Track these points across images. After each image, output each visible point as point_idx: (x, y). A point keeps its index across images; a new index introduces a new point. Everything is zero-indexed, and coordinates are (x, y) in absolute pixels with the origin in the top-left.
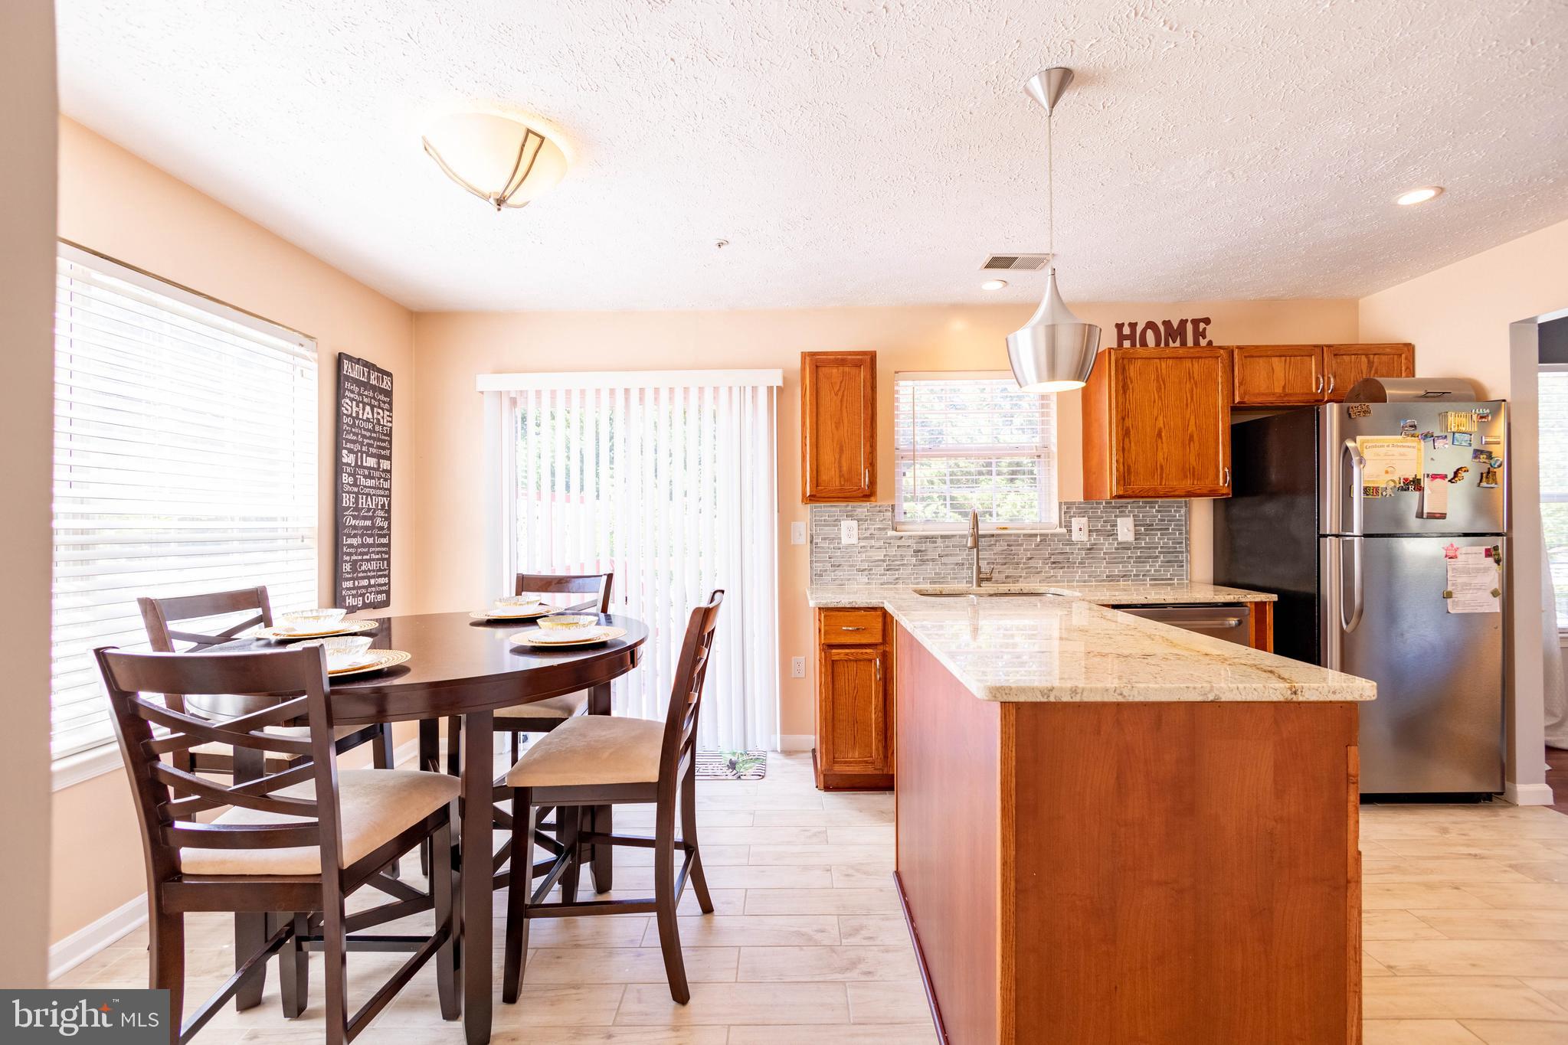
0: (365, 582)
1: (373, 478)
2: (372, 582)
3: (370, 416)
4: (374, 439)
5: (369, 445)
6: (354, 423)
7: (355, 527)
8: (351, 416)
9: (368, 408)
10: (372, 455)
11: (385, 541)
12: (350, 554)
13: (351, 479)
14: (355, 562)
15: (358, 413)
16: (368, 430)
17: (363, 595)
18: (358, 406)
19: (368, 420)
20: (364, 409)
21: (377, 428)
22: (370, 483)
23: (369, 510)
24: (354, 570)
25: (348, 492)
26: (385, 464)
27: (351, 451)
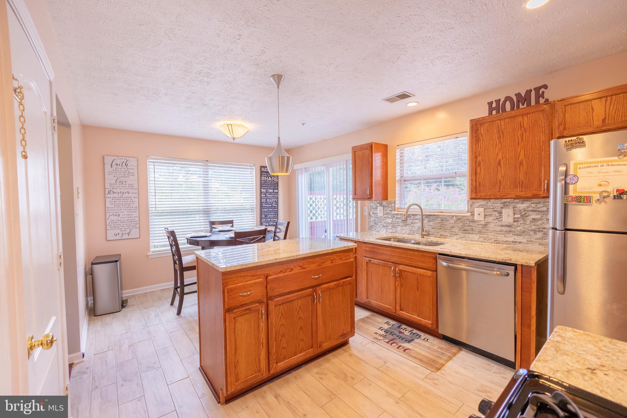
0: (270, 220)
1: (272, 194)
2: (272, 220)
3: (271, 179)
4: (272, 185)
5: (270, 187)
6: (265, 182)
7: (266, 207)
8: (264, 180)
9: (270, 178)
10: (271, 189)
11: (277, 210)
12: (265, 213)
13: (264, 196)
14: (266, 215)
15: (266, 179)
16: (270, 183)
17: (269, 223)
18: (266, 178)
19: (270, 181)
20: (268, 178)
21: (273, 182)
22: (270, 196)
23: (270, 202)
24: (266, 216)
25: (264, 199)
26: (276, 191)
27: (264, 189)
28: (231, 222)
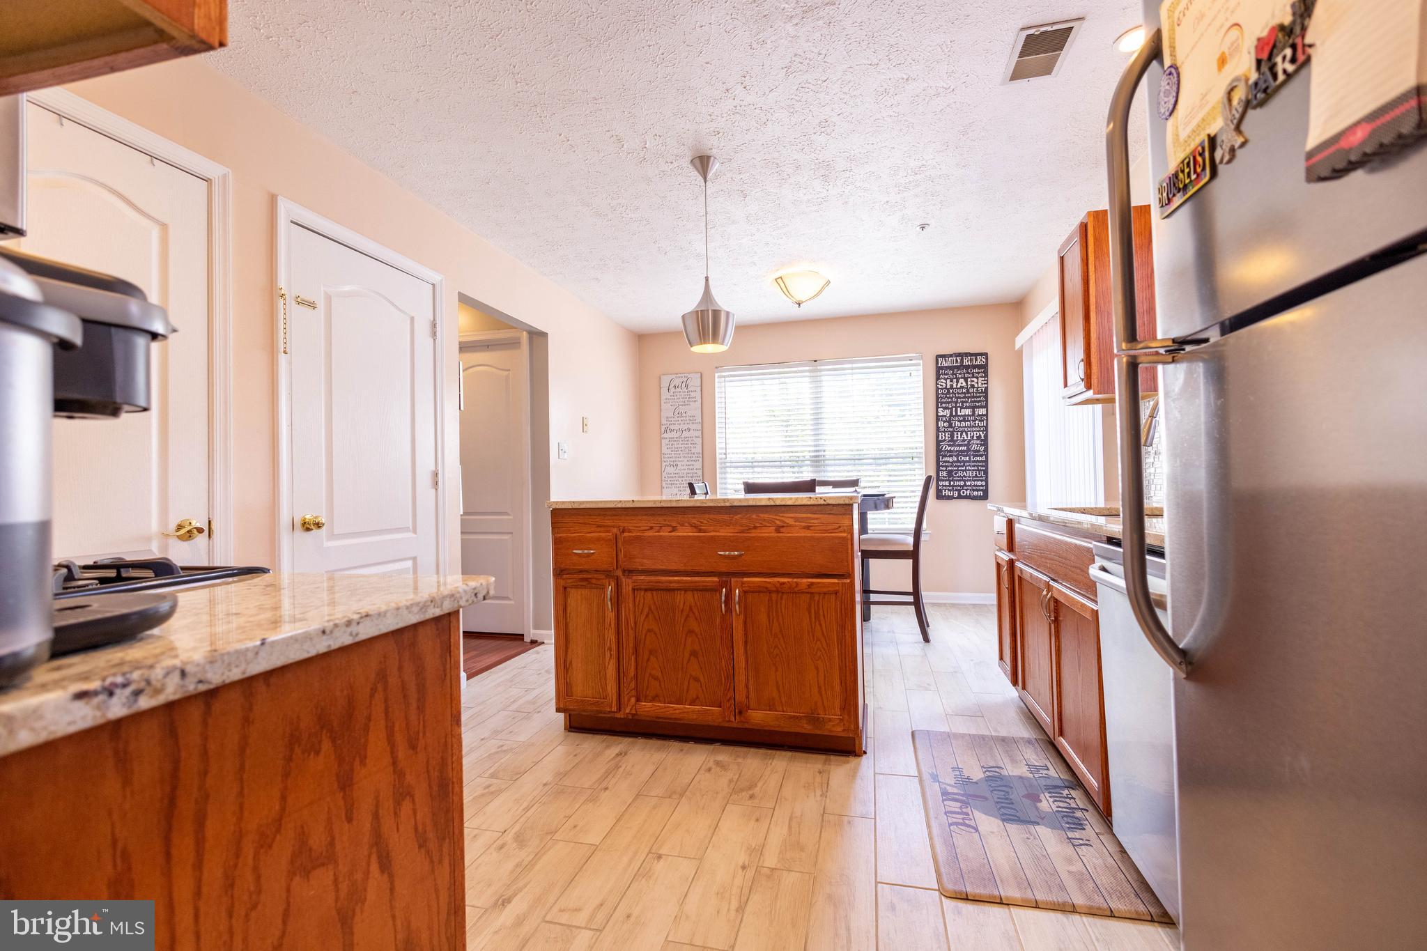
0: (962, 483)
1: (968, 421)
2: (968, 483)
3: (964, 384)
4: (968, 398)
5: (963, 402)
6: (949, 392)
7: (950, 451)
8: (946, 388)
9: (962, 380)
10: (967, 408)
11: (983, 458)
12: (946, 467)
13: (946, 425)
14: (952, 471)
15: (952, 386)
16: (962, 393)
17: (959, 491)
18: (951, 381)
19: (962, 387)
20: (957, 382)
21: (971, 390)
22: (963, 424)
23: (964, 440)
24: (950, 473)
25: (944, 432)
26: (982, 411)
27: (945, 408)
28: (854, 483)
